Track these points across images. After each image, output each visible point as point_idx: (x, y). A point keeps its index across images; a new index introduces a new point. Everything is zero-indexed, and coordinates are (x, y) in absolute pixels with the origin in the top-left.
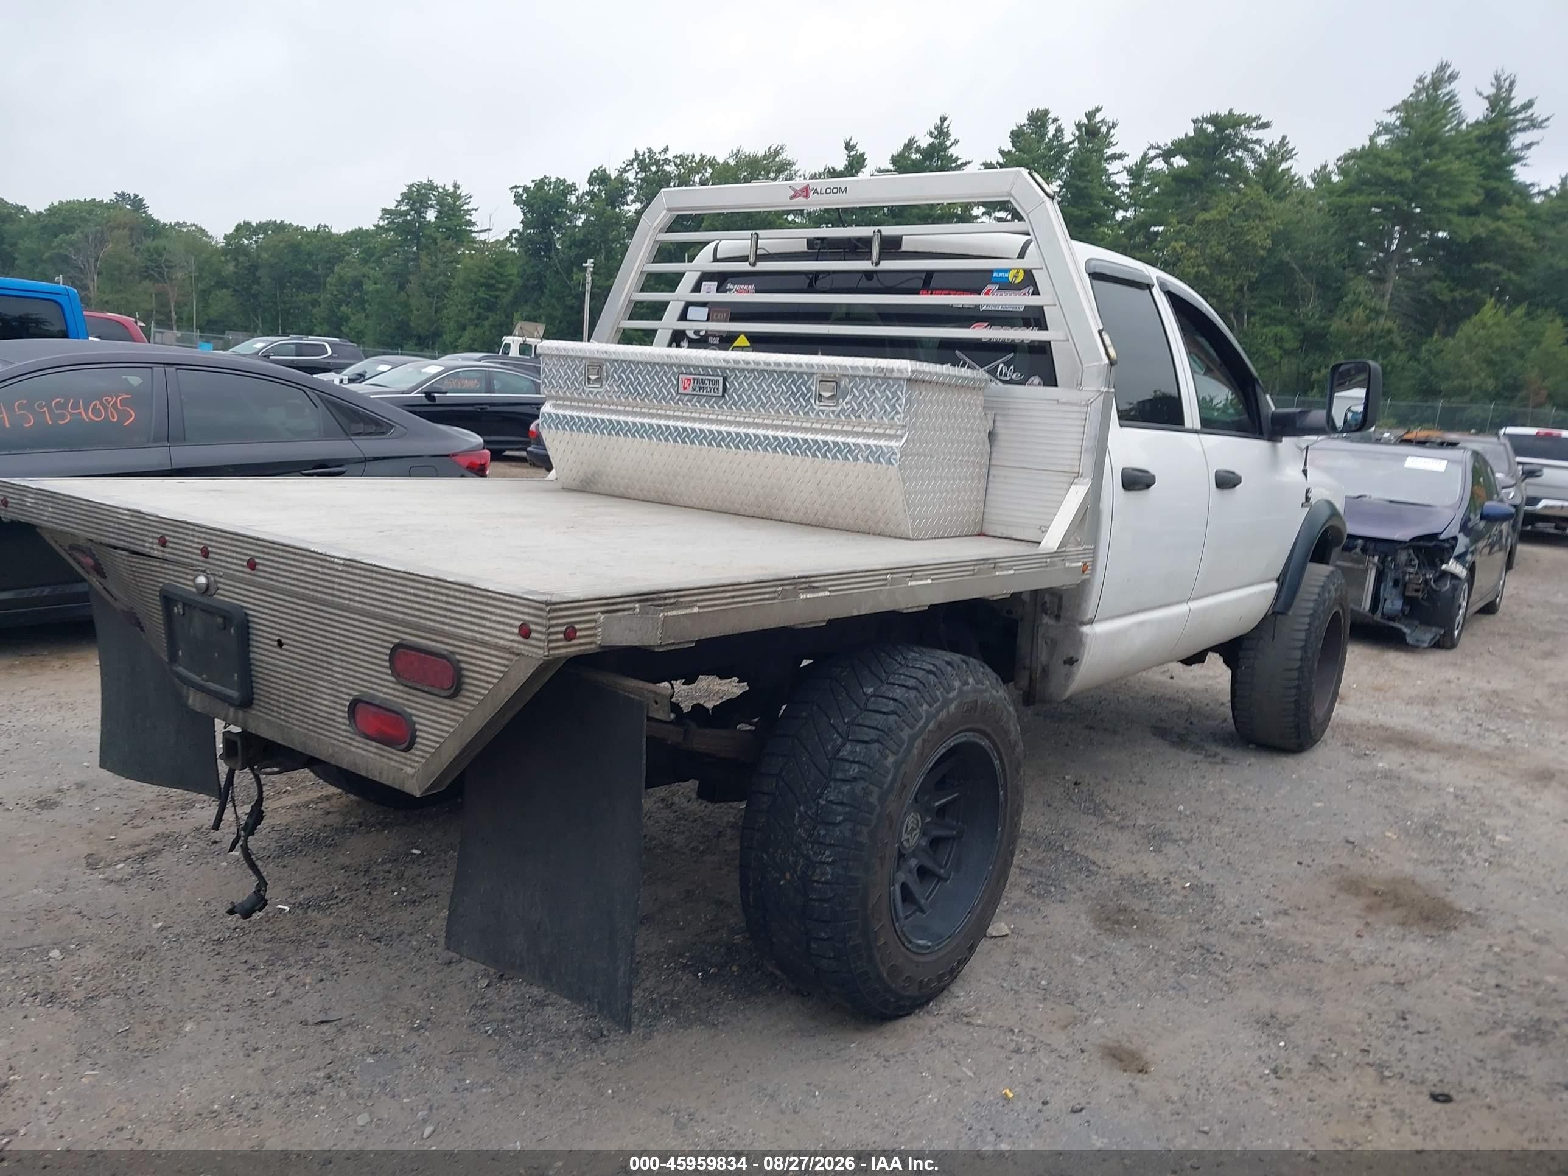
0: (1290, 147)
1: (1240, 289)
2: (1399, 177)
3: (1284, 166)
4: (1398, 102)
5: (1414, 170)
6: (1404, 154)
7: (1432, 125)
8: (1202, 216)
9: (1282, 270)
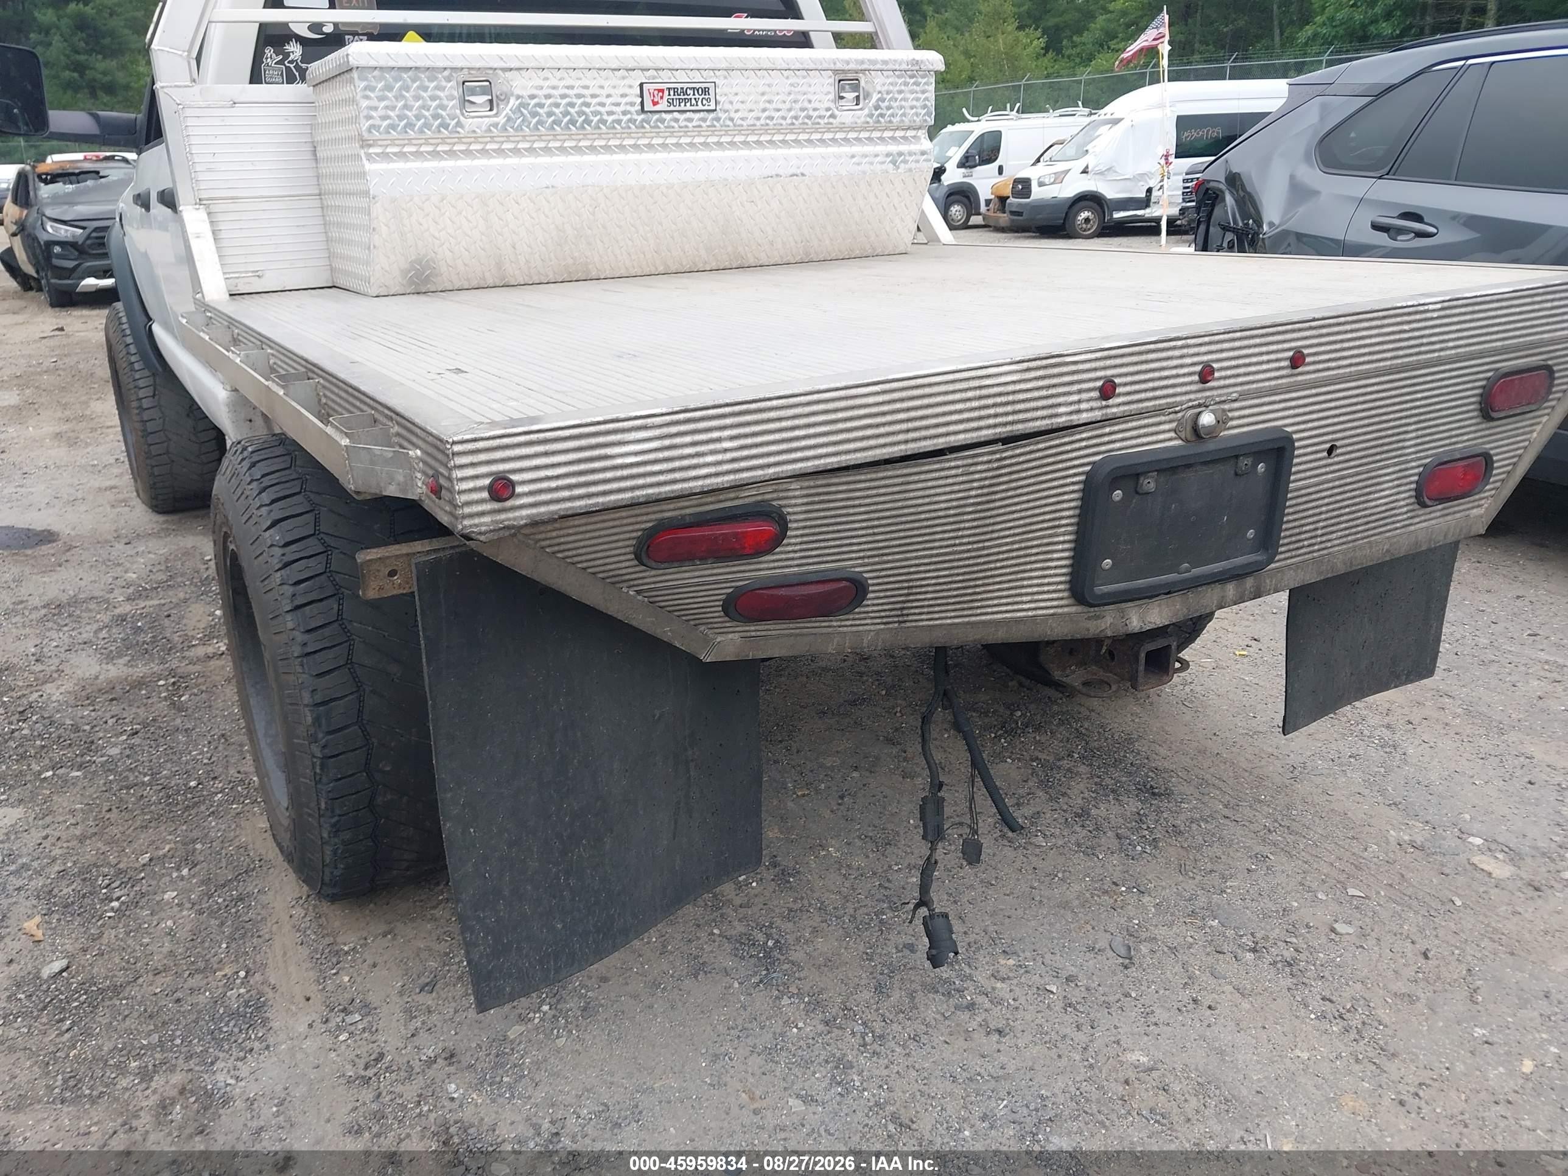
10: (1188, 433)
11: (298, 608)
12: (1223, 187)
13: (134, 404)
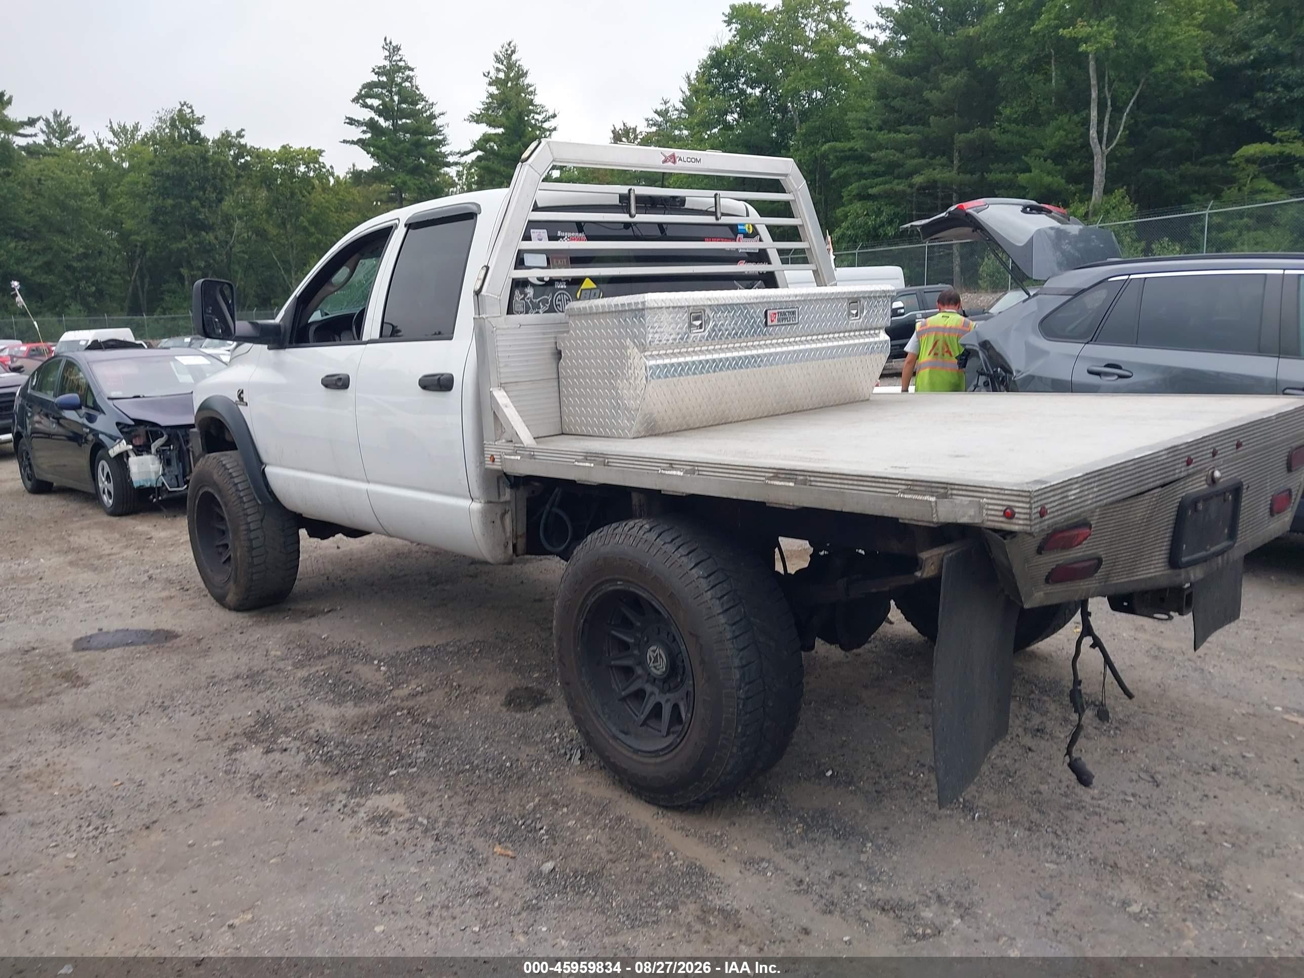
10: (1210, 481)
11: (727, 610)
12: (978, 349)
13: (243, 527)
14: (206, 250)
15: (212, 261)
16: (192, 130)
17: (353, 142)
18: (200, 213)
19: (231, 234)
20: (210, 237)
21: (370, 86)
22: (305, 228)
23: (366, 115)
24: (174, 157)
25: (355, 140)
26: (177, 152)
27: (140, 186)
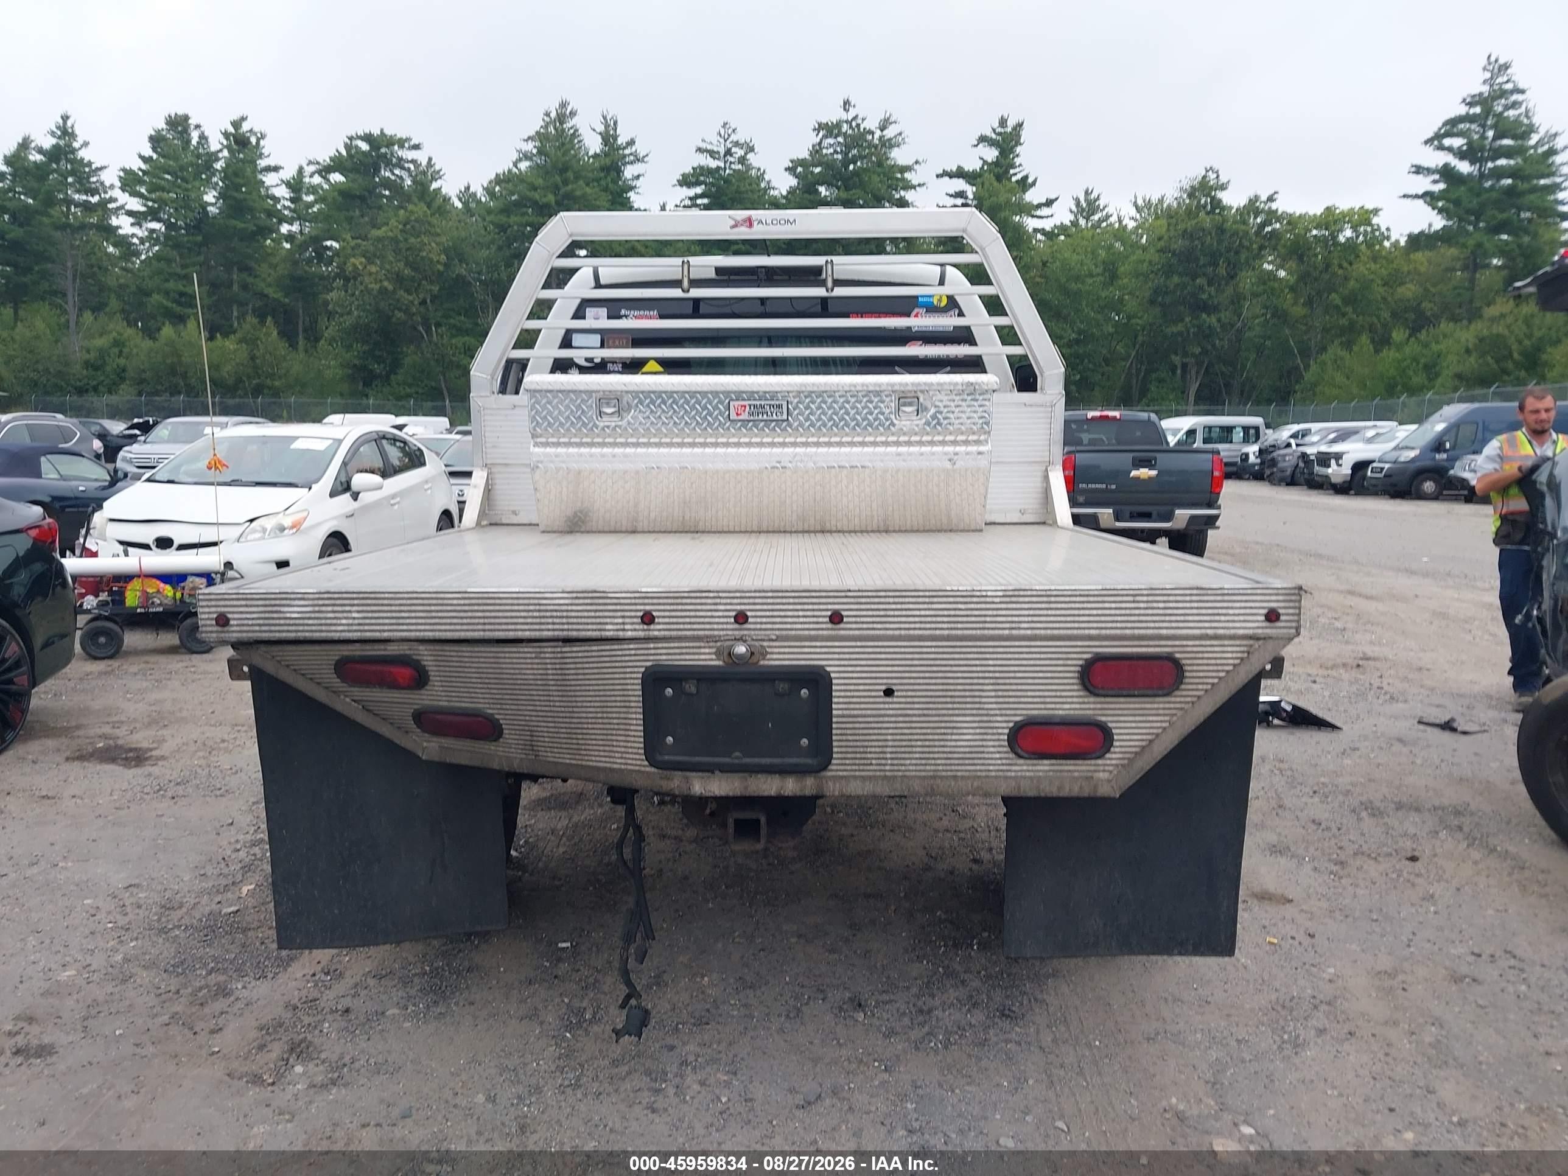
0: (437, 168)
1: (423, 302)
2: (544, 200)
3: (434, 185)
4: (532, 133)
5: (555, 194)
6: (545, 180)
7: (564, 155)
8: (376, 233)
9: (461, 283)
10: (724, 657)
14: (1205, 334)
15: (1210, 347)
16: (1213, 198)
17: (1417, 196)
18: (1204, 292)
19: (1239, 316)
20: (1213, 320)
21: (1453, 122)
22: (1337, 307)
23: (1438, 159)
24: (1185, 231)
25: (1420, 192)
26: (1190, 224)
27: (1145, 265)
